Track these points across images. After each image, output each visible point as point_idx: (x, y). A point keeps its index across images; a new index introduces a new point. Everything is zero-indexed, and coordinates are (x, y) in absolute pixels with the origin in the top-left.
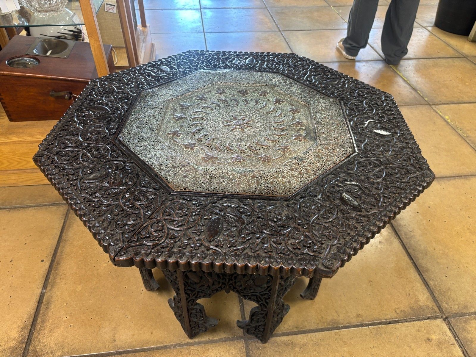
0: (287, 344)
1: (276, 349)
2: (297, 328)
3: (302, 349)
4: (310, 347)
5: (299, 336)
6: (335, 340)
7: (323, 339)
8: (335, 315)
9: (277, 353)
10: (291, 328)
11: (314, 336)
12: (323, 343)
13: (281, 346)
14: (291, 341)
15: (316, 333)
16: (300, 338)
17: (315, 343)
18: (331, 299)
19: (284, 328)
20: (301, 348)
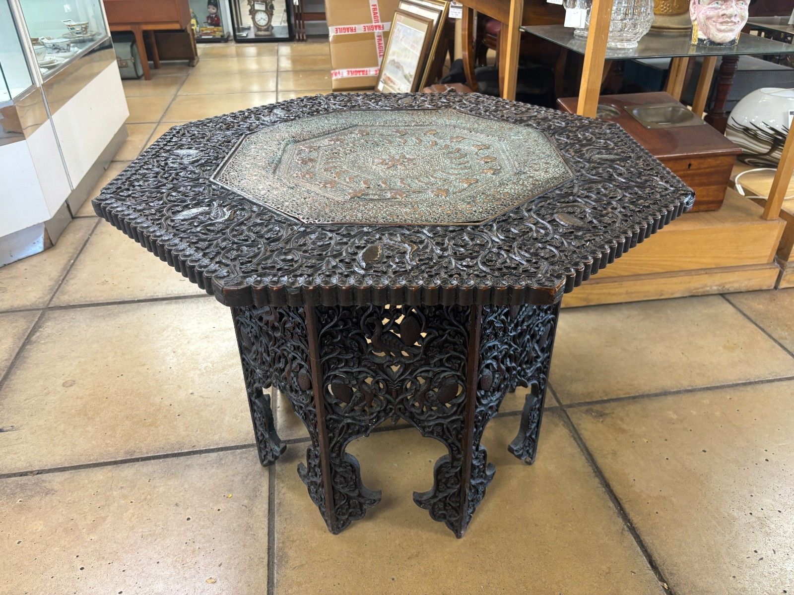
0: (255, 490)
1: (250, 477)
2: (280, 504)
3: (244, 507)
4: (245, 519)
5: (266, 506)
6: (250, 557)
7: (255, 539)
8: (297, 563)
9: (245, 478)
10: (281, 496)
11: (263, 526)
12: (248, 538)
13: (255, 482)
14: (260, 495)
15: (266, 530)
16: (262, 507)
17: (251, 526)
18: (328, 560)
19: (282, 488)
20: (246, 507)
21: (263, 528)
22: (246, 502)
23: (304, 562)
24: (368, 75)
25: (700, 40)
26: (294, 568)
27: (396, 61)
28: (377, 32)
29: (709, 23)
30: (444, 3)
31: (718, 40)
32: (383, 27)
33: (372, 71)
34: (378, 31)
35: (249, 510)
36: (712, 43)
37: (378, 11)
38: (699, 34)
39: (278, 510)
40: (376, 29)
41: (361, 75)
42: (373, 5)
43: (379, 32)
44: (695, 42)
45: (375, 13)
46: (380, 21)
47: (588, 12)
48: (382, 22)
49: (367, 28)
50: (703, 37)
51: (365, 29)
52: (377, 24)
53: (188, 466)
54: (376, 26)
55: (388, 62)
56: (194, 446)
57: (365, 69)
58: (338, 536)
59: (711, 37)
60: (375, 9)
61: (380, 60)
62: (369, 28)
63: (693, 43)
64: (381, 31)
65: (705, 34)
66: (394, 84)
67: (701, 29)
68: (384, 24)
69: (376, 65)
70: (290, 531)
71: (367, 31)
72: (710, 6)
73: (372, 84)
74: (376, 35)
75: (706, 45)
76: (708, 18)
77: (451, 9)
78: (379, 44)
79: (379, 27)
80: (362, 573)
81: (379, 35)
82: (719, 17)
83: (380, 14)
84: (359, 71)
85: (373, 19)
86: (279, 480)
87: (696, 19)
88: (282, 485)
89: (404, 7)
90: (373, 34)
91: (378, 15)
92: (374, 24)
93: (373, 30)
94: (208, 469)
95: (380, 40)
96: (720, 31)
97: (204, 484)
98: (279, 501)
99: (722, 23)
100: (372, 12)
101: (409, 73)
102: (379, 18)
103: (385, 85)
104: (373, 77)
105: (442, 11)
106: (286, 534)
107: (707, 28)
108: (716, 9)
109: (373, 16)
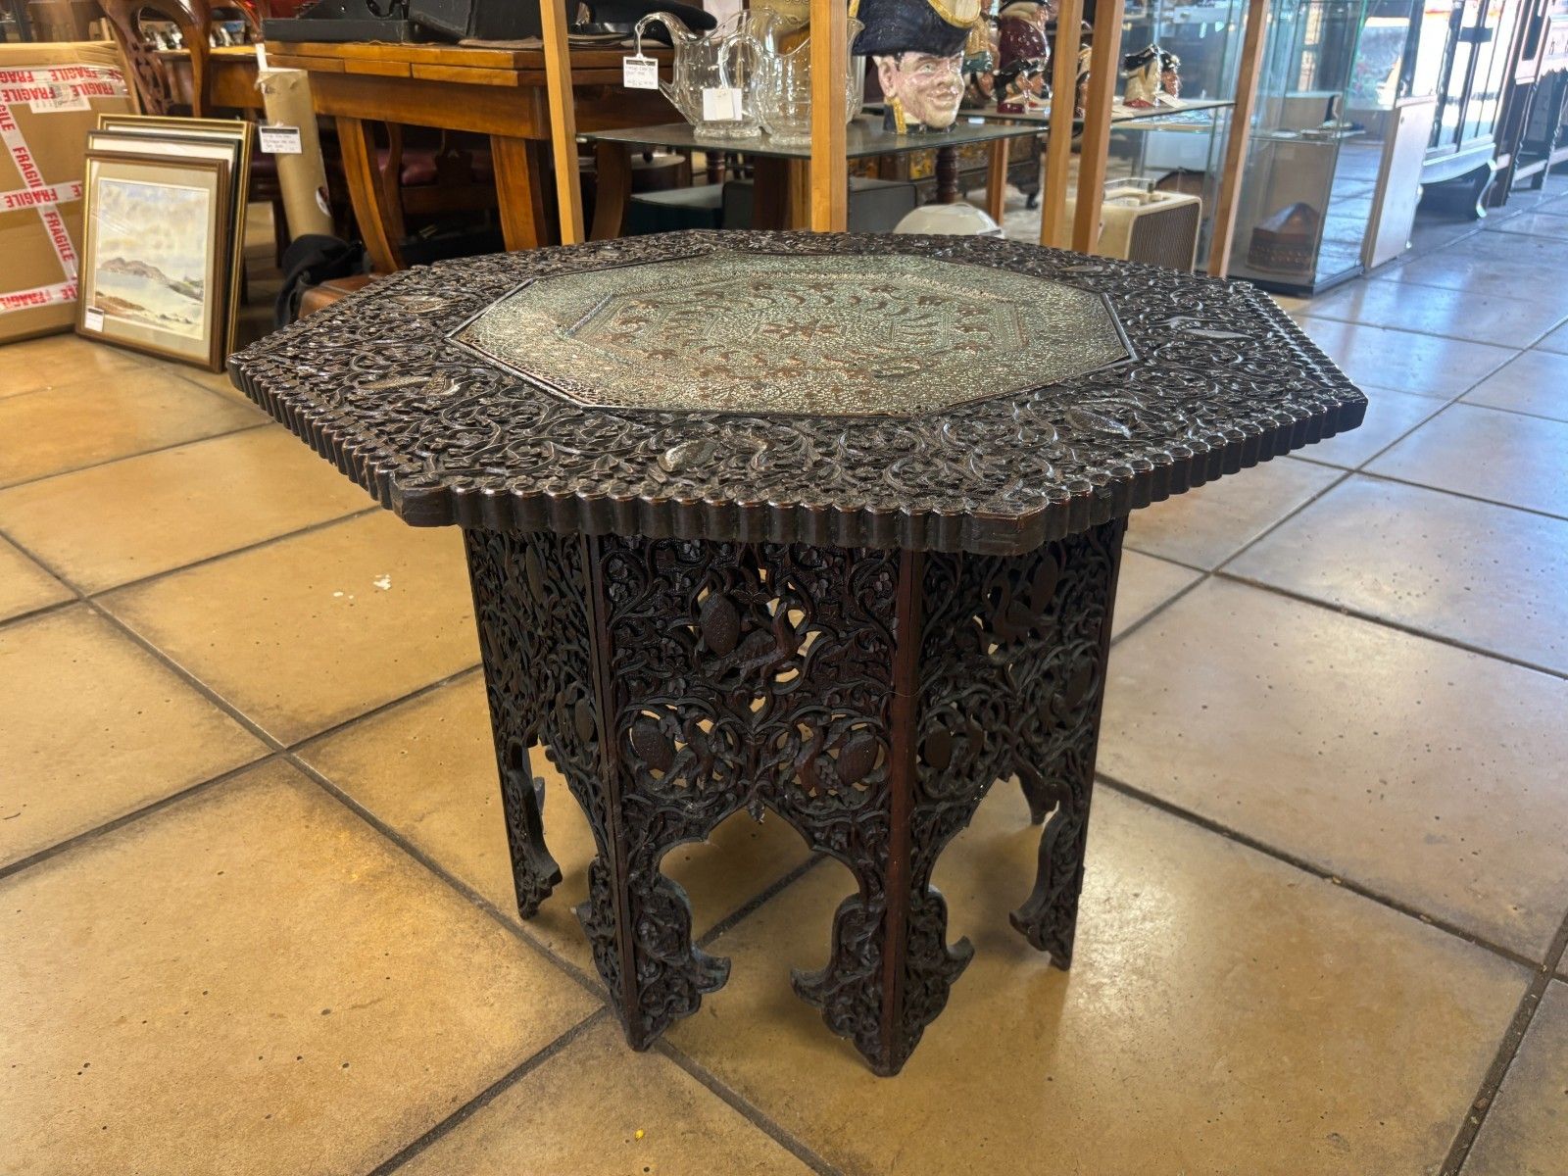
0: (673, 1095)
1: (639, 1082)
2: (746, 1090)
3: (690, 1136)
4: (715, 1151)
7: (772, 1170)
8: (887, 1156)
9: (629, 1089)
10: (734, 1078)
13: (659, 1085)
14: (693, 1098)
16: (721, 1115)
17: (740, 1155)
19: (719, 1064)
20: (692, 1132)
21: (765, 1145)
22: (681, 1125)
23: (896, 1147)
24: (48, 303)
25: (913, 128)
26: (892, 1165)
27: (127, 259)
28: (43, 206)
29: (923, 98)
30: (241, 126)
31: (937, 124)
32: (54, 194)
33: (54, 294)
34: (43, 203)
35: (704, 1134)
36: (931, 129)
37: (31, 161)
38: (906, 118)
39: (756, 1101)
40: (39, 201)
41: (30, 305)
42: (15, 150)
43: (46, 207)
44: (902, 130)
45: (26, 167)
46: (42, 181)
47: (745, 96)
48: (48, 184)
49: (14, 200)
50: (915, 121)
51: (10, 201)
52: (37, 189)
53: (485, 1137)
54: (36, 195)
55: (98, 266)
56: (454, 1100)
57: (36, 290)
58: (901, 1074)
59: (927, 119)
60: (23, 158)
61: (70, 268)
62: (21, 199)
63: (899, 132)
64: (51, 203)
65: (917, 116)
66: (141, 309)
67: (909, 109)
68: (55, 187)
69: (59, 277)
70: (818, 1116)
71: (17, 207)
72: (919, 72)
73: (67, 321)
74: (42, 213)
75: (921, 133)
76: (921, 91)
77: (263, 137)
78: (56, 232)
79: (45, 195)
80: (998, 1101)
81: (50, 212)
82: (933, 87)
83: (38, 165)
84: (23, 298)
85: (26, 181)
86: (699, 1055)
87: (896, 95)
88: (714, 1060)
89: (99, 144)
90: (35, 210)
91: (35, 168)
92: (30, 190)
93: (32, 202)
94: (537, 1118)
95: (54, 223)
96: (939, 109)
97: (561, 1149)
98: (742, 1087)
99: (939, 97)
100: (18, 164)
101: (186, 279)
102: (39, 176)
103: (108, 316)
104: (59, 306)
105: (240, 142)
106: (815, 1127)
107: (921, 105)
108: (928, 75)
109: (22, 173)
